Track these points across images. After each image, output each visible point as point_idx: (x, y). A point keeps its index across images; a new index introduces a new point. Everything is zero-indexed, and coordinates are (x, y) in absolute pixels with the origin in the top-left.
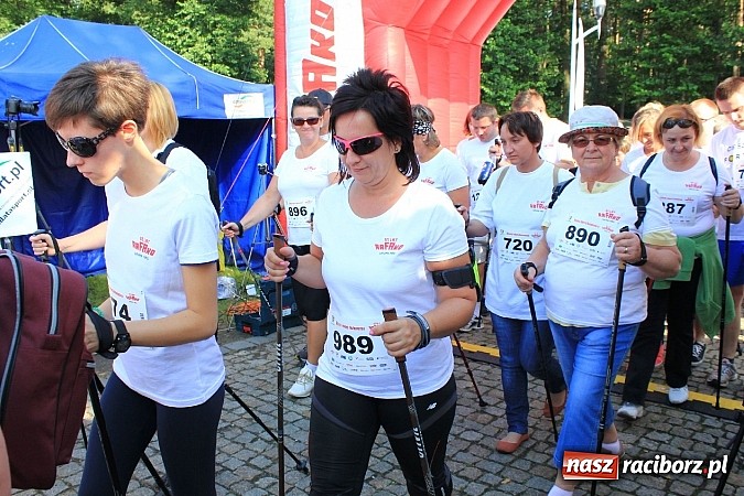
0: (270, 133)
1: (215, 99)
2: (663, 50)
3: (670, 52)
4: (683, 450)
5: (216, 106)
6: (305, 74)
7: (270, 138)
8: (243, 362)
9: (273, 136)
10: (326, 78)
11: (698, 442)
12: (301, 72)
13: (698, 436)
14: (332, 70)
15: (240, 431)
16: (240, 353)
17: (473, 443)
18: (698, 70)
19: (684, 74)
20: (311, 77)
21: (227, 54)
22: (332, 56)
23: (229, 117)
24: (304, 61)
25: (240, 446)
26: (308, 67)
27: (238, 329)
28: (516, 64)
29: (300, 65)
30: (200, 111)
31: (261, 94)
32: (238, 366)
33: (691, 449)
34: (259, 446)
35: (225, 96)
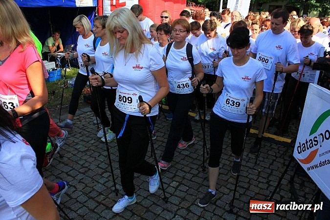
0: (95, 13)
4: (264, 158)
5: (72, 1)
7: (95, 15)
8: (89, 118)
9: (97, 14)
11: (270, 155)
13: (270, 153)
15: (93, 152)
16: (88, 114)
17: (186, 156)
23: (78, 6)
25: (94, 159)
27: (85, 101)
30: (64, 4)
32: (87, 120)
33: (267, 158)
34: (101, 159)
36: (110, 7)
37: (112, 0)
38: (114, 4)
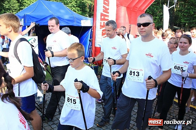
0: (91, 30)
1: (79, 21)
2: (190, 11)
3: (192, 11)
5: (79, 23)
6: (101, 17)
7: (91, 31)
9: (92, 30)
10: (106, 18)
12: (100, 16)
14: (108, 16)
19: (195, 17)
20: (103, 17)
22: (108, 13)
23: (82, 26)
26: (102, 15)
28: (151, 12)
29: (100, 14)
30: (75, 24)
31: (90, 21)
35: (81, 21)
36: (100, 26)
37: (101, 23)
38: (102, 25)
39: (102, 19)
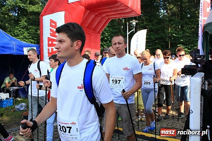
1: (20, 49)
2: (151, 36)
3: (153, 37)
5: (21, 51)
6: (48, 42)
10: (54, 43)
12: (47, 41)
18: (160, 42)
19: (157, 43)
20: (50, 42)
21: (33, 36)
23: (25, 54)
24: (48, 38)
26: (49, 39)
29: (47, 39)
35: (24, 48)
36: (48, 54)
37: (49, 49)
38: (50, 52)
39: (49, 45)
